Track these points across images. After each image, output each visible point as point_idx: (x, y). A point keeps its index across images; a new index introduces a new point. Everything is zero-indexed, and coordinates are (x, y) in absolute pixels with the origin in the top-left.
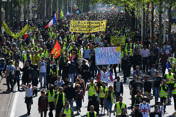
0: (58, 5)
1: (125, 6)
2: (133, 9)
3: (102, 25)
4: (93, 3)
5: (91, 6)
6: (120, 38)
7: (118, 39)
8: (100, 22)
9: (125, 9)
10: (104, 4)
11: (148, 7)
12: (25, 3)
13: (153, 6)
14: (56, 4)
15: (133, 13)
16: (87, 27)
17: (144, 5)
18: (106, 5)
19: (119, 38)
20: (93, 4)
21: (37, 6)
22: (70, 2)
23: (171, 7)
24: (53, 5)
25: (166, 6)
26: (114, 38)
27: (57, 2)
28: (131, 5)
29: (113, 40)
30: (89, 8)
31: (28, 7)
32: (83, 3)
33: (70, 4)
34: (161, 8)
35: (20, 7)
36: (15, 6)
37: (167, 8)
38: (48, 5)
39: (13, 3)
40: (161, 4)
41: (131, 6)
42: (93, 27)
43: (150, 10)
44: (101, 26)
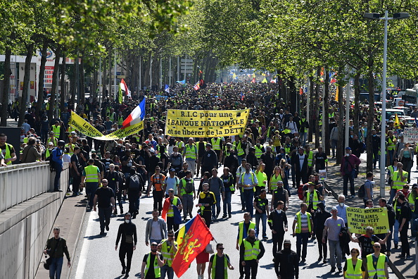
0: (161, 70)
1: (279, 72)
2: (293, 78)
3: (239, 121)
4: (222, 65)
5: (218, 71)
6: (374, 213)
7: (367, 214)
8: (234, 112)
9: (279, 77)
10: (241, 68)
11: (319, 74)
12: (105, 67)
13: (327, 72)
14: (158, 67)
15: (292, 84)
16: (200, 124)
17: (311, 71)
18: (246, 70)
19: (370, 214)
20: (221, 68)
21: (125, 72)
22: (182, 64)
23: (359, 74)
24: (152, 70)
25: (351, 72)
26: (357, 213)
27: (161, 65)
28: (289, 70)
29: (353, 219)
30: (216, 75)
31: (111, 74)
32: (205, 67)
33: (182, 68)
34: (341, 76)
35: (96, 74)
36: (88, 72)
37: (352, 76)
38: (144, 70)
39: (85, 66)
40: (341, 69)
41: (288, 73)
42: (215, 124)
43: (322, 79)
44: (235, 122)
